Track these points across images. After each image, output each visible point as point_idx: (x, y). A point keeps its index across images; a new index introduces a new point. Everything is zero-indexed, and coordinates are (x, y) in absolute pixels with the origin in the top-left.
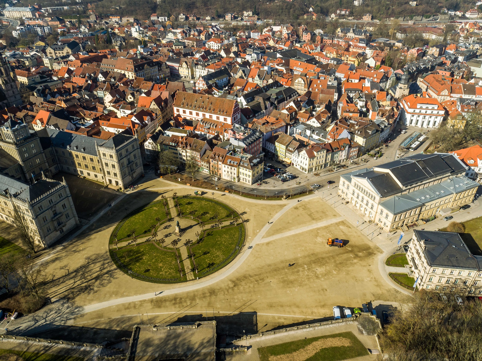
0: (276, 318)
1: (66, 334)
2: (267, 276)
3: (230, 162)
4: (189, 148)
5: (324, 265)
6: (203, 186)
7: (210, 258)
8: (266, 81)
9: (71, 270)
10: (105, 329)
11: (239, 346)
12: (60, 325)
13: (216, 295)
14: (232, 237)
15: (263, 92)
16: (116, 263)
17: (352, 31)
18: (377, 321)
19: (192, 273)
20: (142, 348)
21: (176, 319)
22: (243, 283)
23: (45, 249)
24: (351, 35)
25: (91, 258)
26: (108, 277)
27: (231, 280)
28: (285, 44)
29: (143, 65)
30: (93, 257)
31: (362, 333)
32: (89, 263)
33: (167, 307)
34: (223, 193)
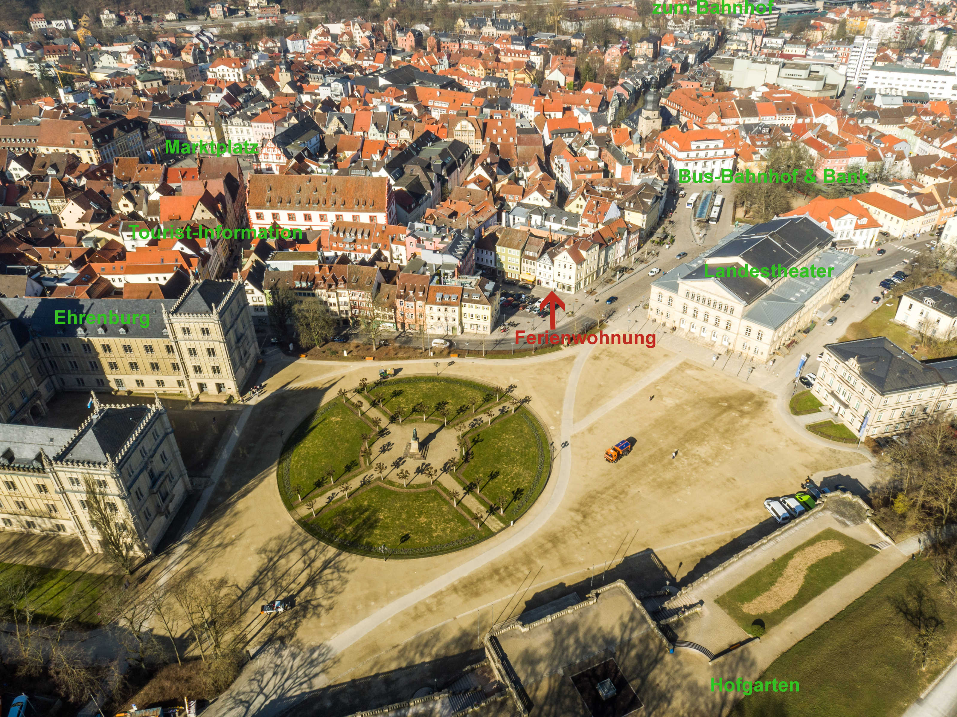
0: (688, 547)
1: (329, 704)
2: (627, 485)
3: (442, 298)
4: (343, 286)
5: (703, 440)
6: (399, 355)
7: (507, 482)
8: (394, 135)
9: (243, 583)
10: (400, 669)
11: (681, 608)
12: (304, 694)
13: (565, 542)
14: (520, 434)
15: (413, 156)
16: (330, 542)
17: (491, 23)
18: (855, 500)
19: (493, 517)
20: (526, 671)
21: (523, 606)
22: (595, 507)
23: (148, 560)
24: (489, 30)
25: (269, 549)
26: (333, 573)
27: (571, 509)
28: (374, 58)
29: (109, 130)
30: (273, 545)
31: (846, 525)
32: (271, 559)
33: (491, 590)
34: (448, 360)
